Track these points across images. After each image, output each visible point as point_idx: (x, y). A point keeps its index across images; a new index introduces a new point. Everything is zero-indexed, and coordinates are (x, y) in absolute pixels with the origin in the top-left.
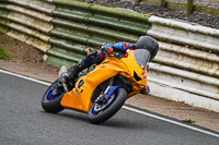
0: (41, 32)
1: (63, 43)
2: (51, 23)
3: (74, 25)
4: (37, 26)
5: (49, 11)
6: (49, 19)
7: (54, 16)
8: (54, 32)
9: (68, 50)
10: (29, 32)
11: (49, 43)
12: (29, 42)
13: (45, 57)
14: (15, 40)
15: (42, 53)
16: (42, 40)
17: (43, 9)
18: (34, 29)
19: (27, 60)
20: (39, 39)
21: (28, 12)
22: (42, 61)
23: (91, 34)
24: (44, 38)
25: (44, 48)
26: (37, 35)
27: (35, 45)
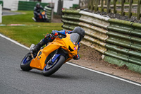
0: (100, 40)
1: (114, 47)
2: (107, 34)
3: (122, 36)
4: (98, 36)
5: (106, 27)
6: (106, 32)
7: (109, 30)
8: (109, 40)
9: (118, 52)
10: (93, 40)
11: (105, 47)
12: (92, 47)
13: (103, 56)
14: (84, 45)
15: (101, 54)
16: (101, 46)
17: (102, 25)
18: (96, 38)
19: (91, 58)
20: (99, 45)
21: (92, 27)
22: (101, 59)
23: (133, 42)
24: (102, 44)
25: (102, 51)
26: (98, 42)
27: (97, 49)
